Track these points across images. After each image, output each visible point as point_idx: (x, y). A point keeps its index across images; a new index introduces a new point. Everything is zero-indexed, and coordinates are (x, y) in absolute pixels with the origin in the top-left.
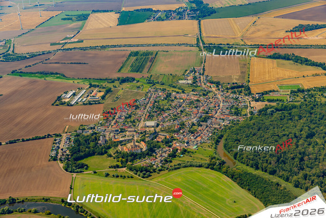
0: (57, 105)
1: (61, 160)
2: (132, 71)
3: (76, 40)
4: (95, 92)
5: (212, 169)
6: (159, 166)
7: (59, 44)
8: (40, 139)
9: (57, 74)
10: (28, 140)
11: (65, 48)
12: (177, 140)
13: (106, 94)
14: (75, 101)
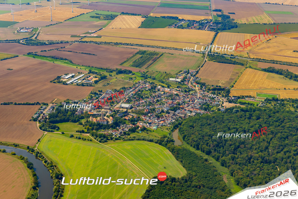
0: (55, 83)
1: (40, 121)
2: (132, 66)
3: (95, 35)
4: (91, 77)
5: (160, 144)
6: (118, 136)
7: (79, 36)
8: (30, 104)
9: (66, 60)
10: (19, 104)
11: (82, 40)
12: (143, 120)
13: (100, 80)
14: (71, 81)
